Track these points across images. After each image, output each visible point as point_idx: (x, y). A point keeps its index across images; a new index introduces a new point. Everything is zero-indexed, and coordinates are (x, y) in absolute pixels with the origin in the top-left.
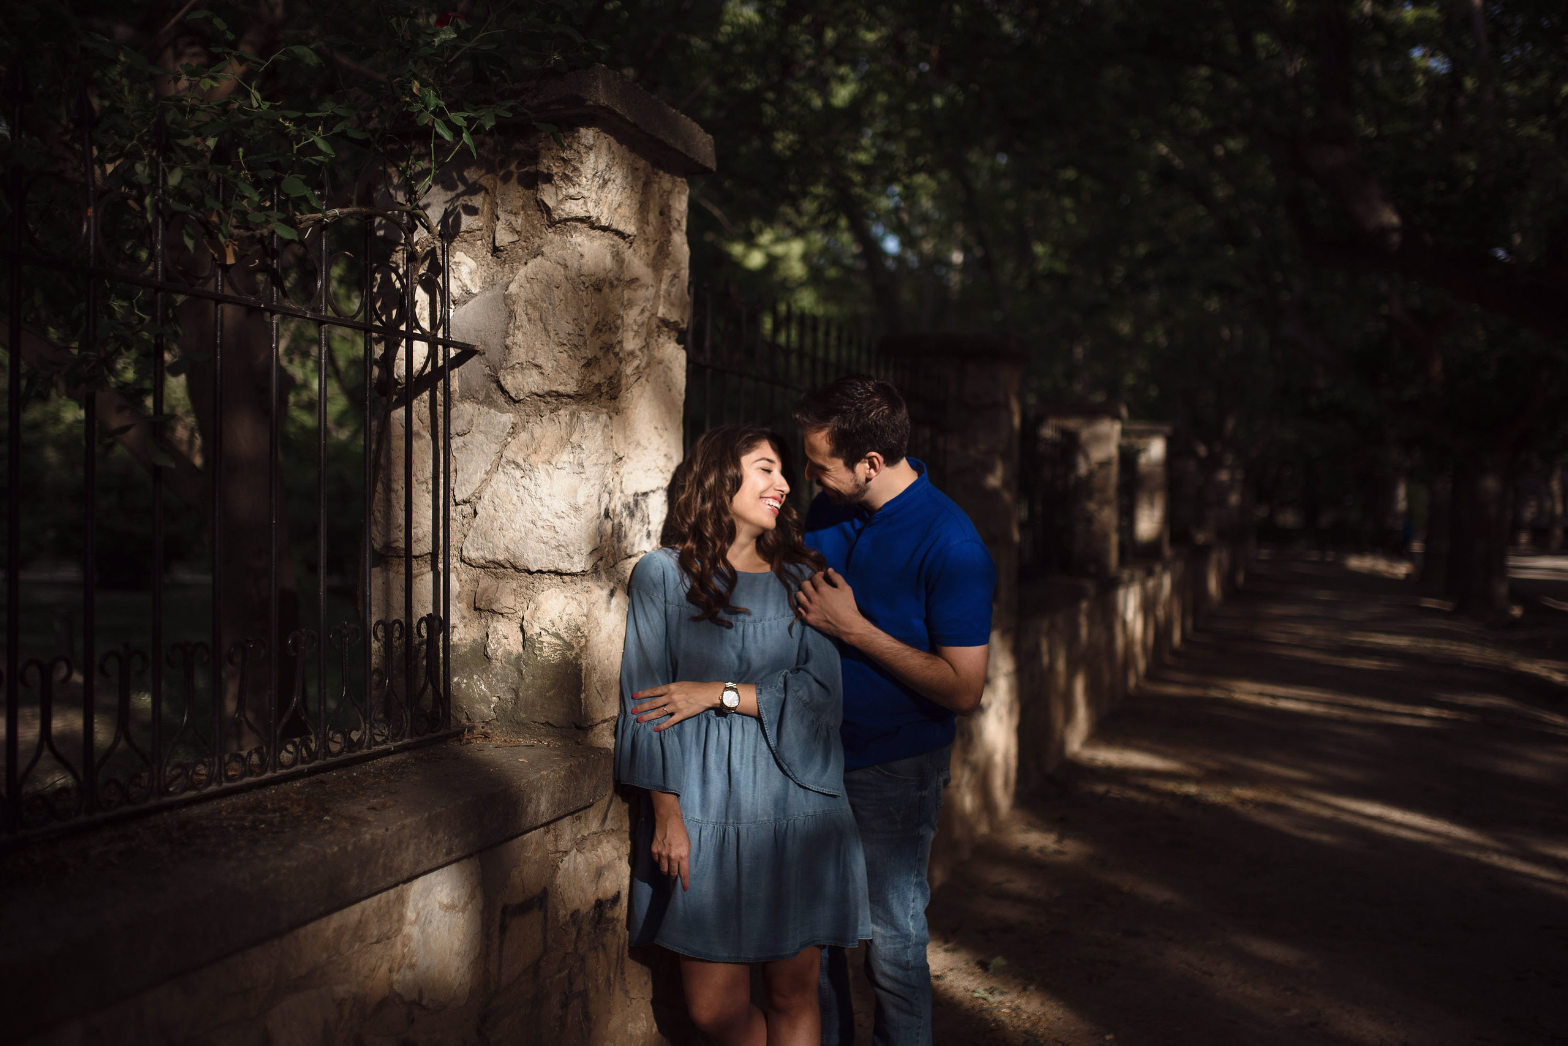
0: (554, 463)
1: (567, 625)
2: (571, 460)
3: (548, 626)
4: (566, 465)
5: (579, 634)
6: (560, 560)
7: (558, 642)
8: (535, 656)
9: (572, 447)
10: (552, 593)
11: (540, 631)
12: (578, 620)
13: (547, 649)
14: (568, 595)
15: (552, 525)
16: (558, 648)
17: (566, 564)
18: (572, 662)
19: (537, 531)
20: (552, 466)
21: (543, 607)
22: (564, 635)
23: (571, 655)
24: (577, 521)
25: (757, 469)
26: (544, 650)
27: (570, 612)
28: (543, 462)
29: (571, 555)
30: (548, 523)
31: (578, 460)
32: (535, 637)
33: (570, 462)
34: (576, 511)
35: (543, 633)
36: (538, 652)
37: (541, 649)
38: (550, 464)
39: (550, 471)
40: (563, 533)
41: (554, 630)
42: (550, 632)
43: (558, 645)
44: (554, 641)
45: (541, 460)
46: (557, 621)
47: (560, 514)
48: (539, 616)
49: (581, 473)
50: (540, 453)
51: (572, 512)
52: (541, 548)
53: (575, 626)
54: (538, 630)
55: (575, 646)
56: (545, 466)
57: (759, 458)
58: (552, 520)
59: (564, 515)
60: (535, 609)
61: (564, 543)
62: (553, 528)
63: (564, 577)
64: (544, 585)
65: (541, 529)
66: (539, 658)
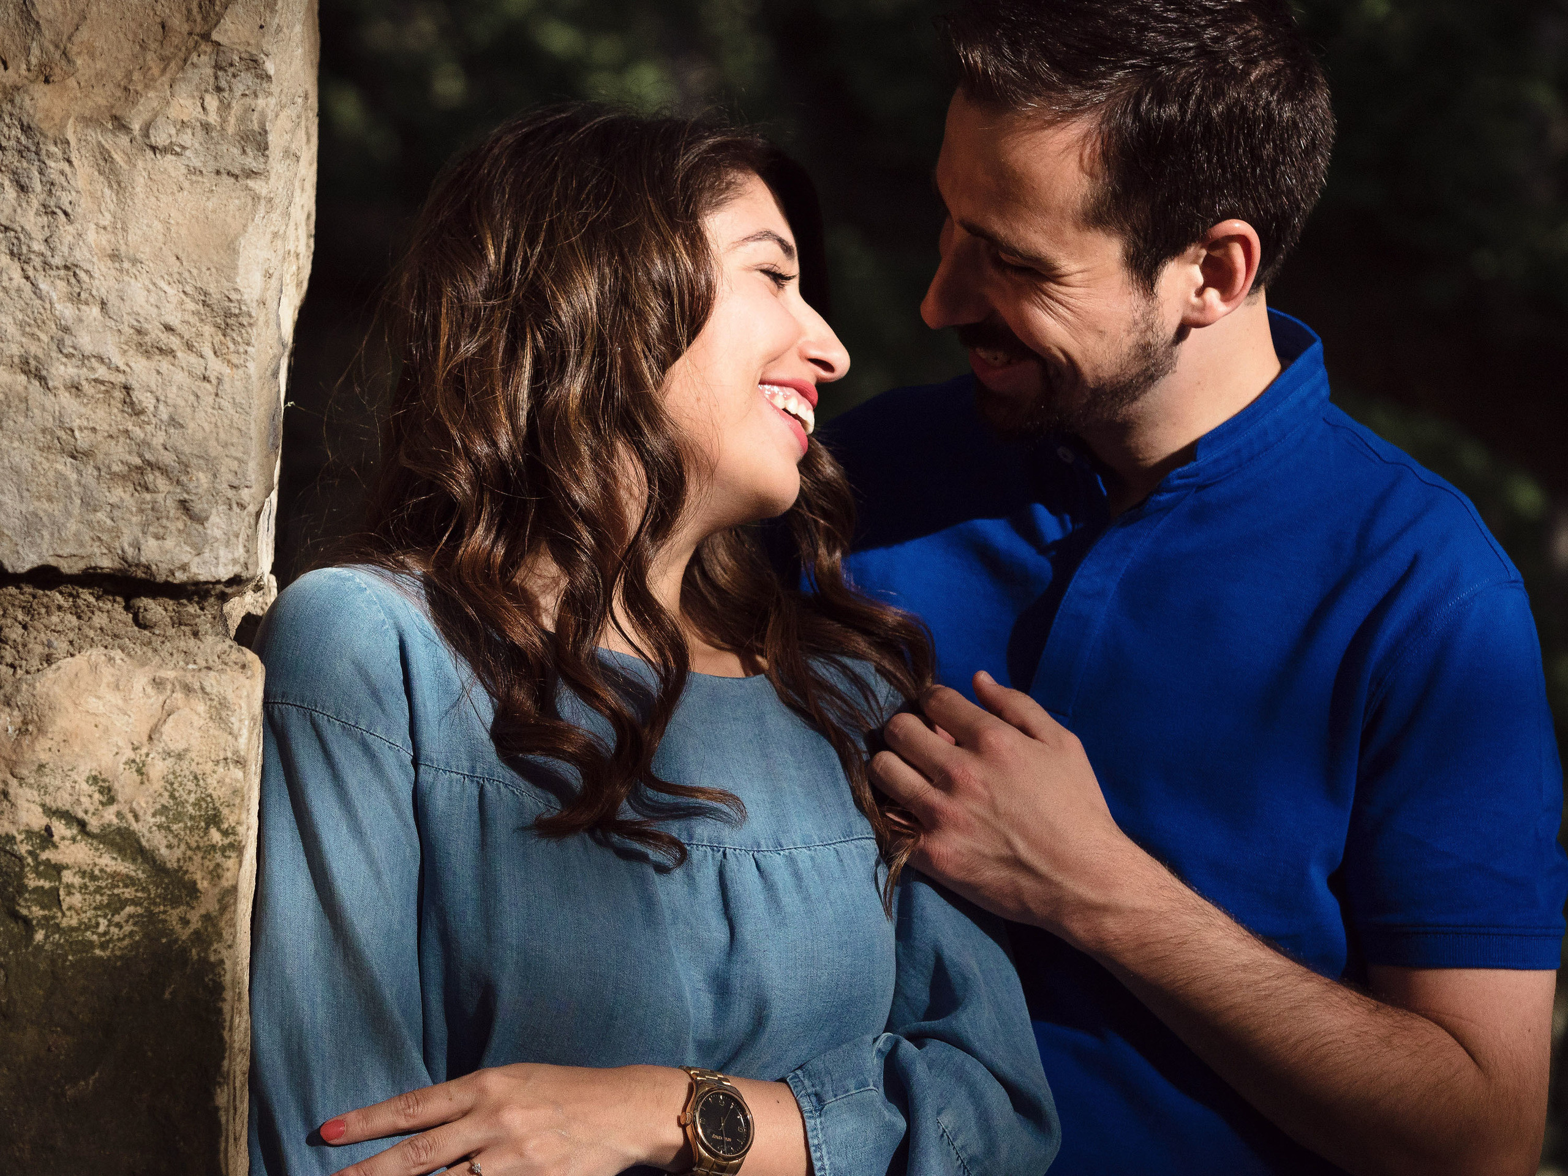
0: (136, 127)
1: (165, 800)
2: (213, 118)
3: (87, 802)
4: (186, 138)
5: (215, 836)
6: (144, 527)
7: (124, 867)
8: (16, 928)
9: (218, 67)
10: (94, 668)
11: (45, 821)
12: (212, 781)
13: (77, 899)
14: (170, 674)
15: (121, 379)
16: (128, 893)
17: (169, 543)
18: (184, 951)
19: (49, 401)
20: (124, 140)
21: (61, 723)
22: (158, 842)
23: (185, 922)
24: (226, 370)
25: (749, 269)
26: (67, 900)
27: (178, 746)
28: (87, 121)
29: (198, 507)
30: (102, 372)
31: (241, 120)
32: (23, 849)
33: (206, 127)
34: (224, 329)
35: (60, 829)
36: (37, 912)
37: (51, 898)
38: (120, 125)
39: (118, 157)
40: (164, 413)
41: (109, 815)
42: (94, 824)
43: (129, 881)
44: (109, 862)
45: (76, 109)
46: (125, 783)
47: (156, 333)
48: (44, 757)
49: (251, 174)
50: (72, 82)
51: (208, 330)
52: (60, 476)
53: (197, 804)
54: (37, 820)
55: (203, 884)
56: (94, 135)
57: (752, 230)
58: (118, 360)
59: (174, 342)
60: (22, 731)
61: (168, 458)
62: (118, 394)
63: (145, 602)
64: (53, 637)
65: (66, 399)
66: (39, 936)
